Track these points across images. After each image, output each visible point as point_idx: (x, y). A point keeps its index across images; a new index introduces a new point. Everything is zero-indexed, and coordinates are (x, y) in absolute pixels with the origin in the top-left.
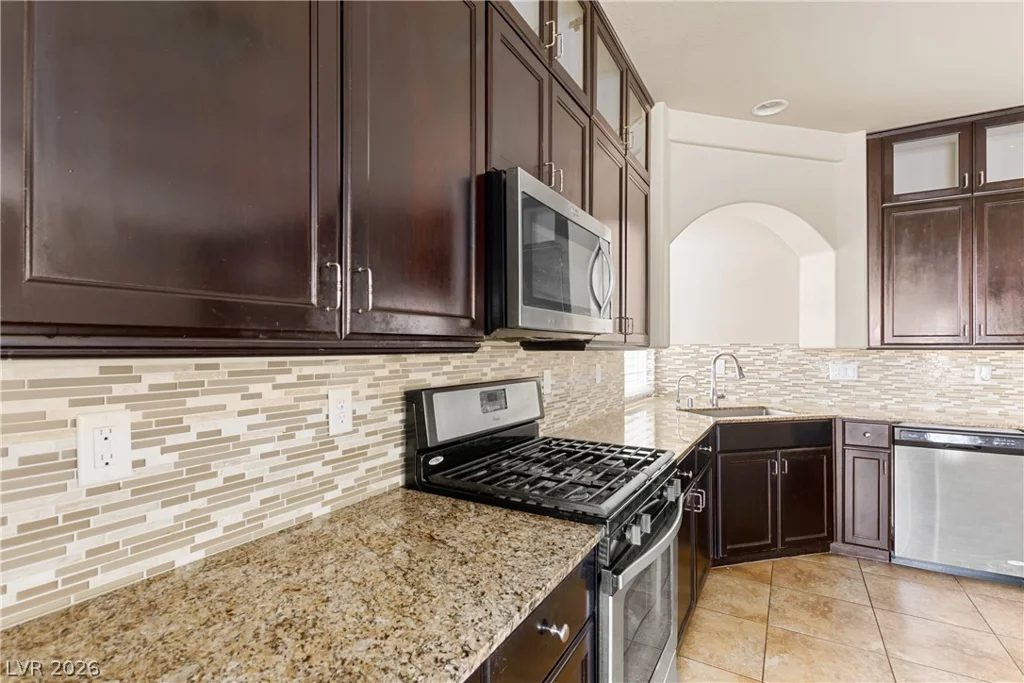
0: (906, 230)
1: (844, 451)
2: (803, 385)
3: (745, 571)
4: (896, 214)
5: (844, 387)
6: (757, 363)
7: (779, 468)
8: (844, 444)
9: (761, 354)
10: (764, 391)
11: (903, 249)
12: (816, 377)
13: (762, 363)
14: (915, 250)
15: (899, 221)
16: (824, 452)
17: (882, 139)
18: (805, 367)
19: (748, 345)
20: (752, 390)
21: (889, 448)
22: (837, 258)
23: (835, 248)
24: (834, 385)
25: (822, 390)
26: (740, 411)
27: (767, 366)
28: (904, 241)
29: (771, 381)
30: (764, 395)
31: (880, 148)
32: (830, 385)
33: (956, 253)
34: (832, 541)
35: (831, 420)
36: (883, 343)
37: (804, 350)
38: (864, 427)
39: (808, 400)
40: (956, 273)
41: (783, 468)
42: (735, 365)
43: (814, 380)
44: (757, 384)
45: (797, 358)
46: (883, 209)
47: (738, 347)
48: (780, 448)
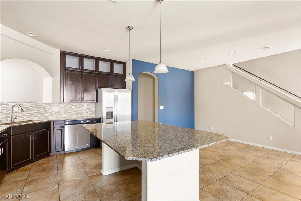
0: (69, 76)
1: (53, 129)
2: (44, 113)
3: (22, 170)
4: (67, 72)
5: (55, 113)
6: (30, 107)
7: (34, 137)
8: (53, 127)
9: (31, 105)
10: (32, 116)
11: (68, 80)
12: (48, 111)
13: (31, 107)
14: (71, 80)
15: (67, 73)
16: (48, 130)
17: (64, 53)
18: (45, 108)
19: (27, 102)
20: (28, 116)
21: (64, 126)
22: (53, 79)
23: (52, 77)
24: (53, 113)
25: (50, 114)
26: (23, 122)
27: (33, 108)
28: (69, 78)
29: (34, 113)
30: (32, 117)
31: (64, 55)
32: (52, 113)
33: (78, 83)
34: (50, 153)
35: (50, 121)
36: (64, 102)
37: (45, 103)
38: (59, 122)
39: (46, 117)
40: (78, 87)
41: (35, 136)
42: (20, 108)
43: (47, 112)
44: (30, 114)
45: (43, 106)
46: (64, 70)
47: (23, 102)
48: (34, 131)
